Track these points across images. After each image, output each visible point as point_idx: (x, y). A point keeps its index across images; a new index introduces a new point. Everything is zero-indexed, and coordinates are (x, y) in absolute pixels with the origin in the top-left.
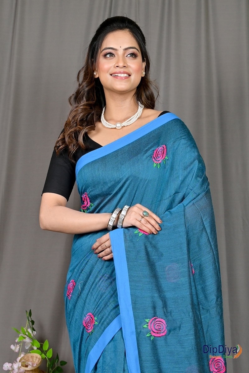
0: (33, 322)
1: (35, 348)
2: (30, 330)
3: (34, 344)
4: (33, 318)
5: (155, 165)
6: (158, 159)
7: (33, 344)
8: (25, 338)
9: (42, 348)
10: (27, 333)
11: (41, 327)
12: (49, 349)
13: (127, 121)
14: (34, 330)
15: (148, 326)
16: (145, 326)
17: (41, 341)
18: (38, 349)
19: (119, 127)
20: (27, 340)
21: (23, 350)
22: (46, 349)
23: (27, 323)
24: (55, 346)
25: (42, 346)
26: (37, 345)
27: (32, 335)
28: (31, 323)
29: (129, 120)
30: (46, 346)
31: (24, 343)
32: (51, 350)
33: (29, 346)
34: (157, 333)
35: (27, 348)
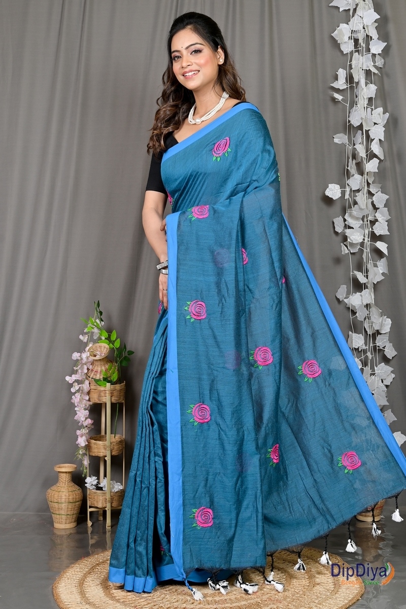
0: (101, 313)
1: (103, 338)
2: (98, 321)
3: (103, 334)
4: (101, 309)
5: (214, 158)
6: (219, 152)
7: (101, 335)
8: (93, 328)
9: (110, 338)
10: (95, 324)
11: (109, 317)
12: (116, 340)
13: (206, 115)
14: (103, 321)
15: (188, 308)
16: (186, 308)
17: (109, 331)
18: (106, 339)
19: (198, 122)
20: (96, 330)
21: (91, 339)
22: (114, 339)
23: (96, 314)
24: (122, 336)
25: (109, 336)
26: (105, 335)
27: (100, 326)
28: (99, 314)
29: (208, 114)
30: (114, 336)
31: (93, 333)
32: (119, 340)
33: (98, 336)
34: (198, 316)
35: (95, 338)
